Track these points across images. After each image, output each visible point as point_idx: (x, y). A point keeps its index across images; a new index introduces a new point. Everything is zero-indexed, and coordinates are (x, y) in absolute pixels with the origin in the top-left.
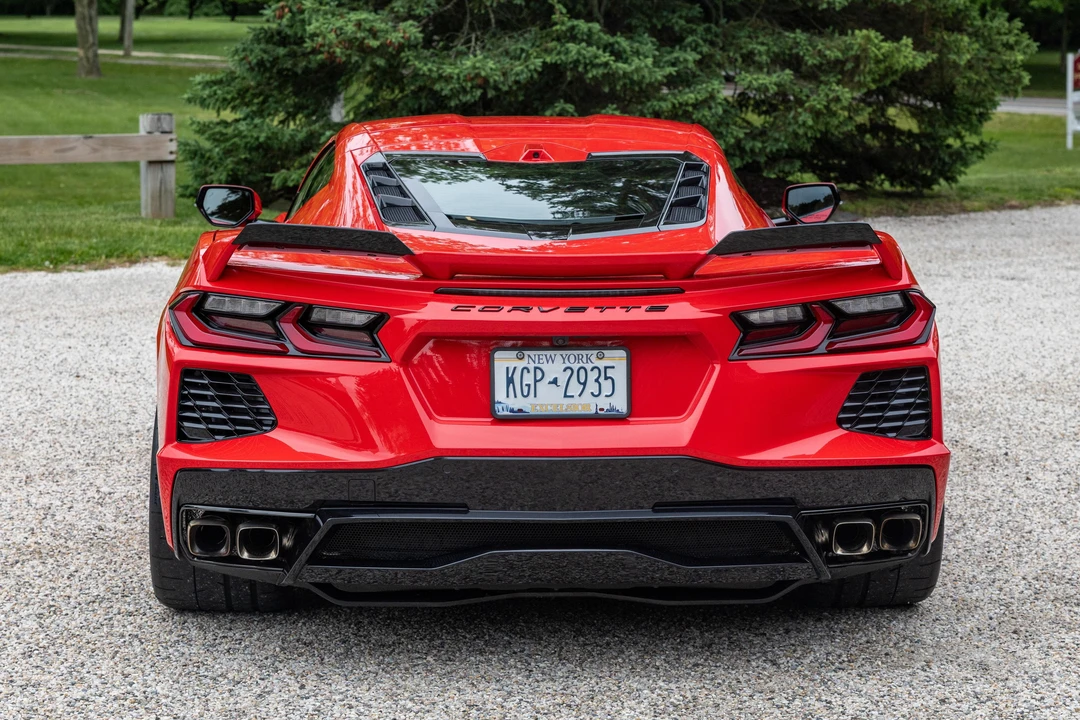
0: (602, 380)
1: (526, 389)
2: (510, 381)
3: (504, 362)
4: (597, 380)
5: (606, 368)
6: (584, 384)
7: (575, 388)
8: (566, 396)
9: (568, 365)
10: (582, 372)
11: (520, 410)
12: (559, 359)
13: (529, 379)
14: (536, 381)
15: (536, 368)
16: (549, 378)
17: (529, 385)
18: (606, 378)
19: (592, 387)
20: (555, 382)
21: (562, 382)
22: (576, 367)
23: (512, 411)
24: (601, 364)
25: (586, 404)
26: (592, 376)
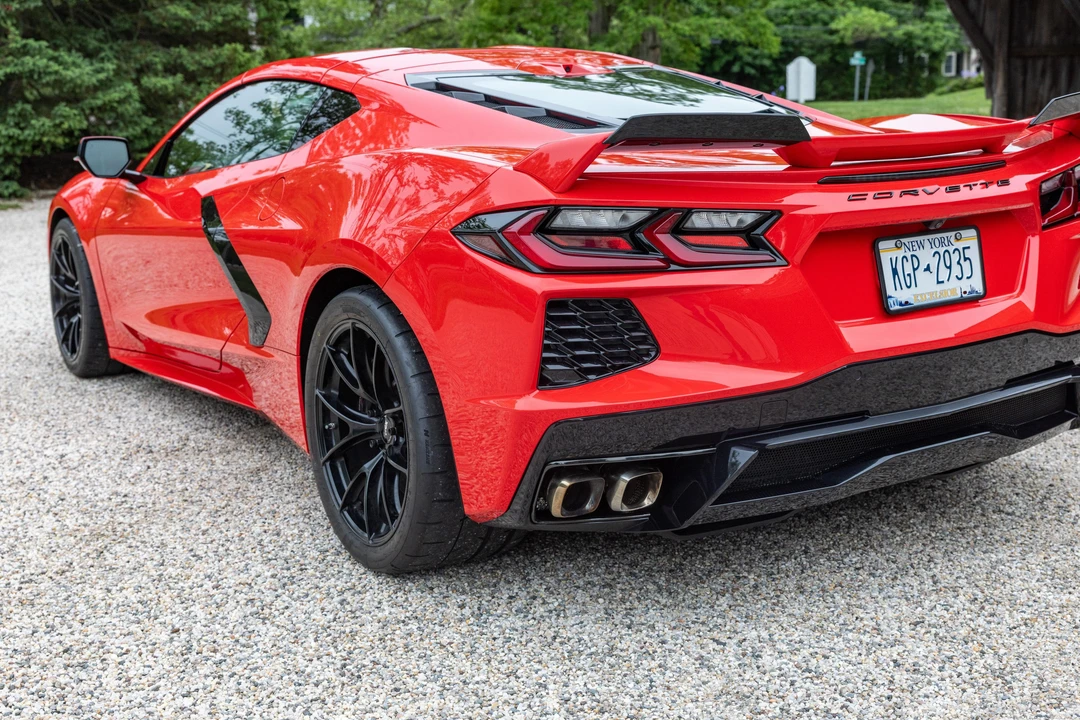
0: (962, 261)
1: (908, 279)
2: (895, 272)
3: (889, 253)
4: (959, 263)
5: (964, 248)
6: (950, 268)
7: (944, 274)
8: (938, 282)
9: (935, 250)
10: (947, 254)
11: (907, 303)
12: (927, 244)
13: (909, 269)
14: (915, 270)
15: (912, 256)
16: (923, 266)
17: (909, 275)
18: (966, 259)
19: (956, 271)
20: (928, 269)
21: (933, 268)
22: (941, 250)
23: (901, 304)
24: (960, 245)
25: (953, 289)
26: (955, 257)
